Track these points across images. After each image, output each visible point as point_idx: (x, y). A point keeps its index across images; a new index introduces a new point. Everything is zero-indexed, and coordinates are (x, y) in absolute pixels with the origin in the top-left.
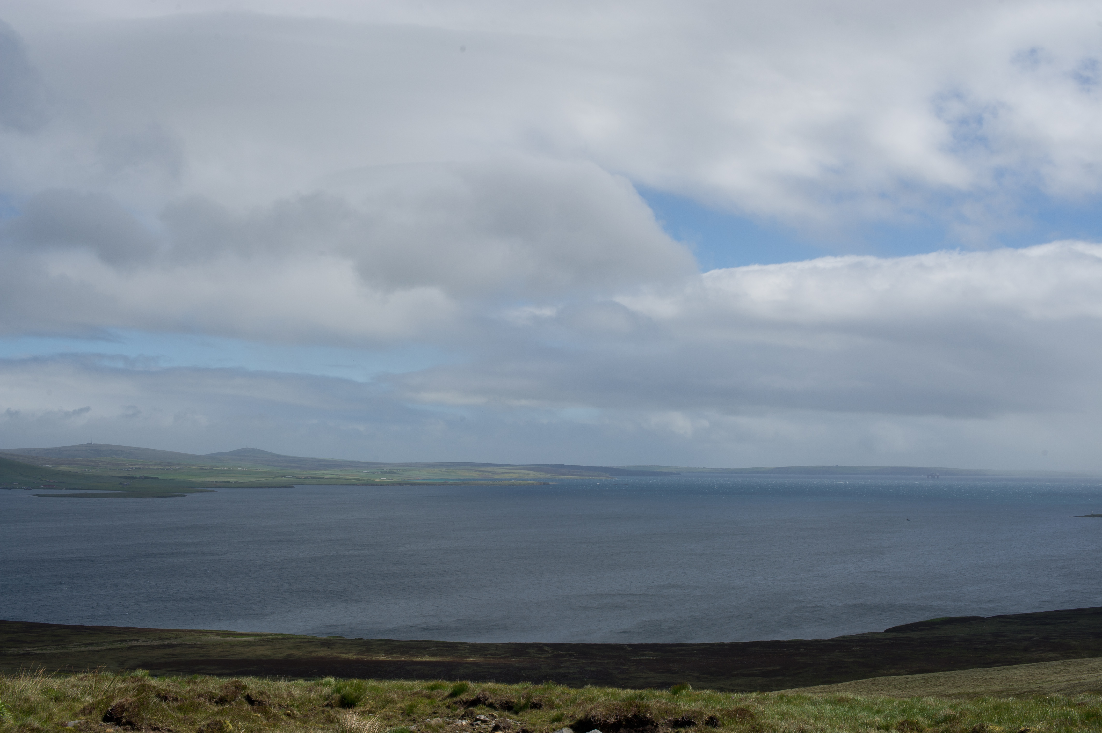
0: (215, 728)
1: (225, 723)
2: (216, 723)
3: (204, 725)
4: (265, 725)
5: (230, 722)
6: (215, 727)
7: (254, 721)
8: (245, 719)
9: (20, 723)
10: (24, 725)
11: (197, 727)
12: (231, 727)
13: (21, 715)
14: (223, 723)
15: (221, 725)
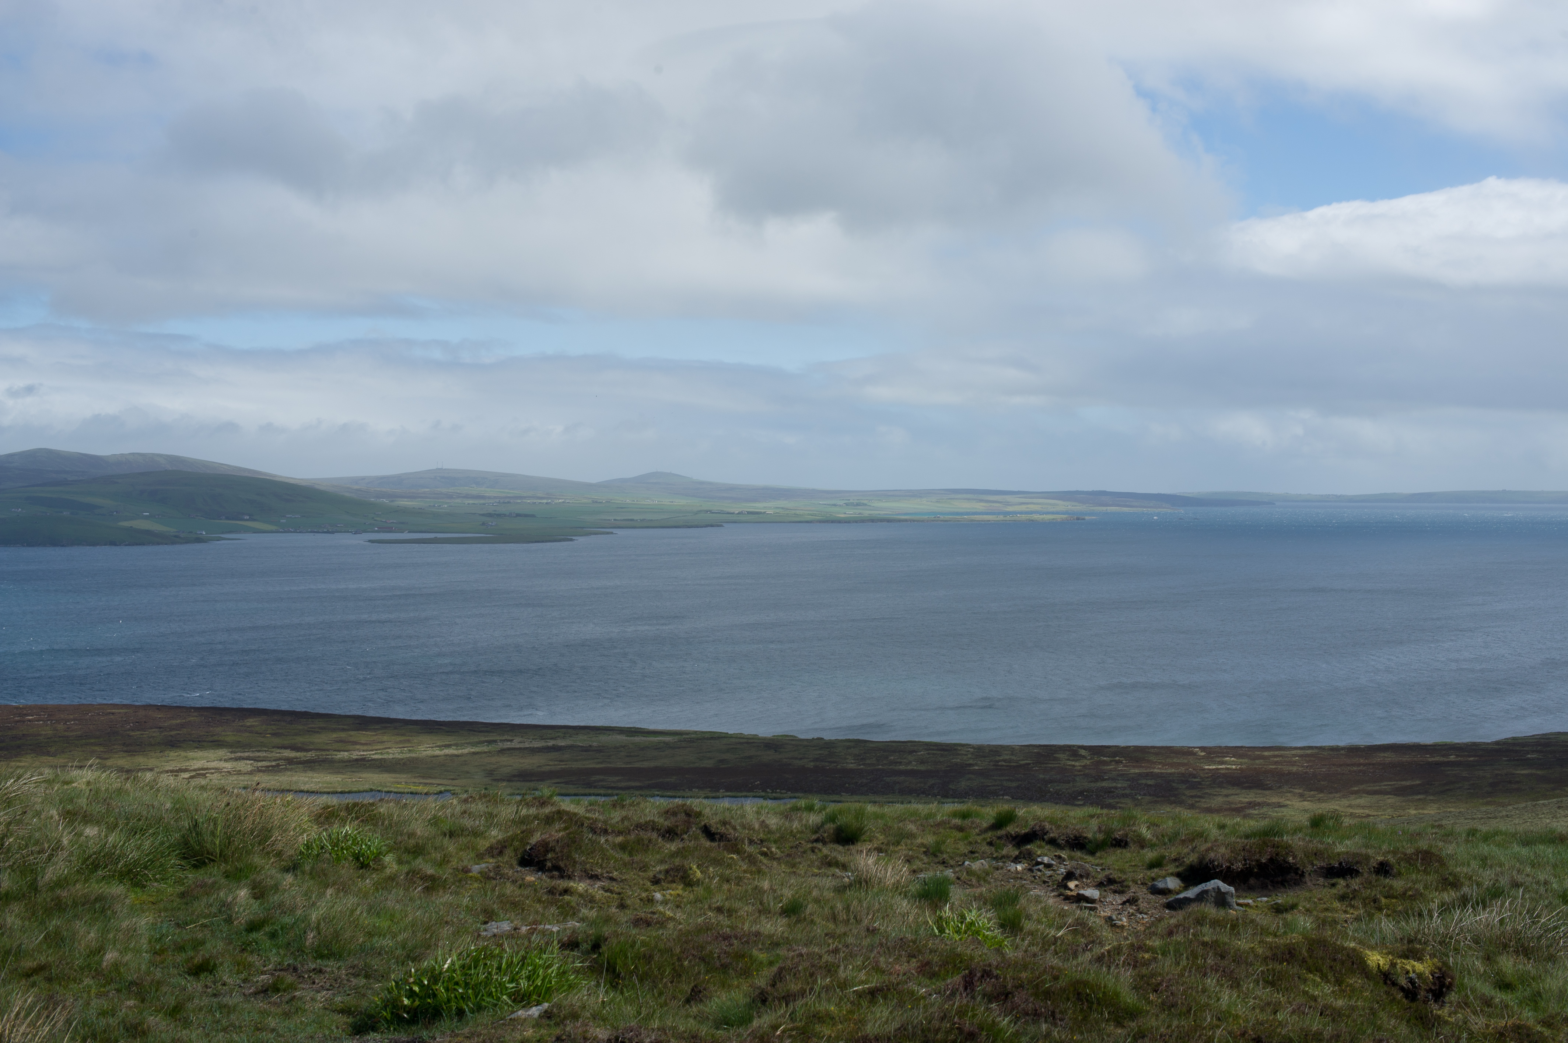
0: (677, 876)
1: (691, 869)
2: (677, 869)
3: (660, 872)
4: (745, 872)
5: (698, 867)
6: (676, 874)
7: (729, 866)
8: (717, 862)
9: (405, 868)
10: (414, 872)
11: (651, 874)
12: (699, 874)
13: (405, 857)
14: (688, 868)
15: (685, 872)
